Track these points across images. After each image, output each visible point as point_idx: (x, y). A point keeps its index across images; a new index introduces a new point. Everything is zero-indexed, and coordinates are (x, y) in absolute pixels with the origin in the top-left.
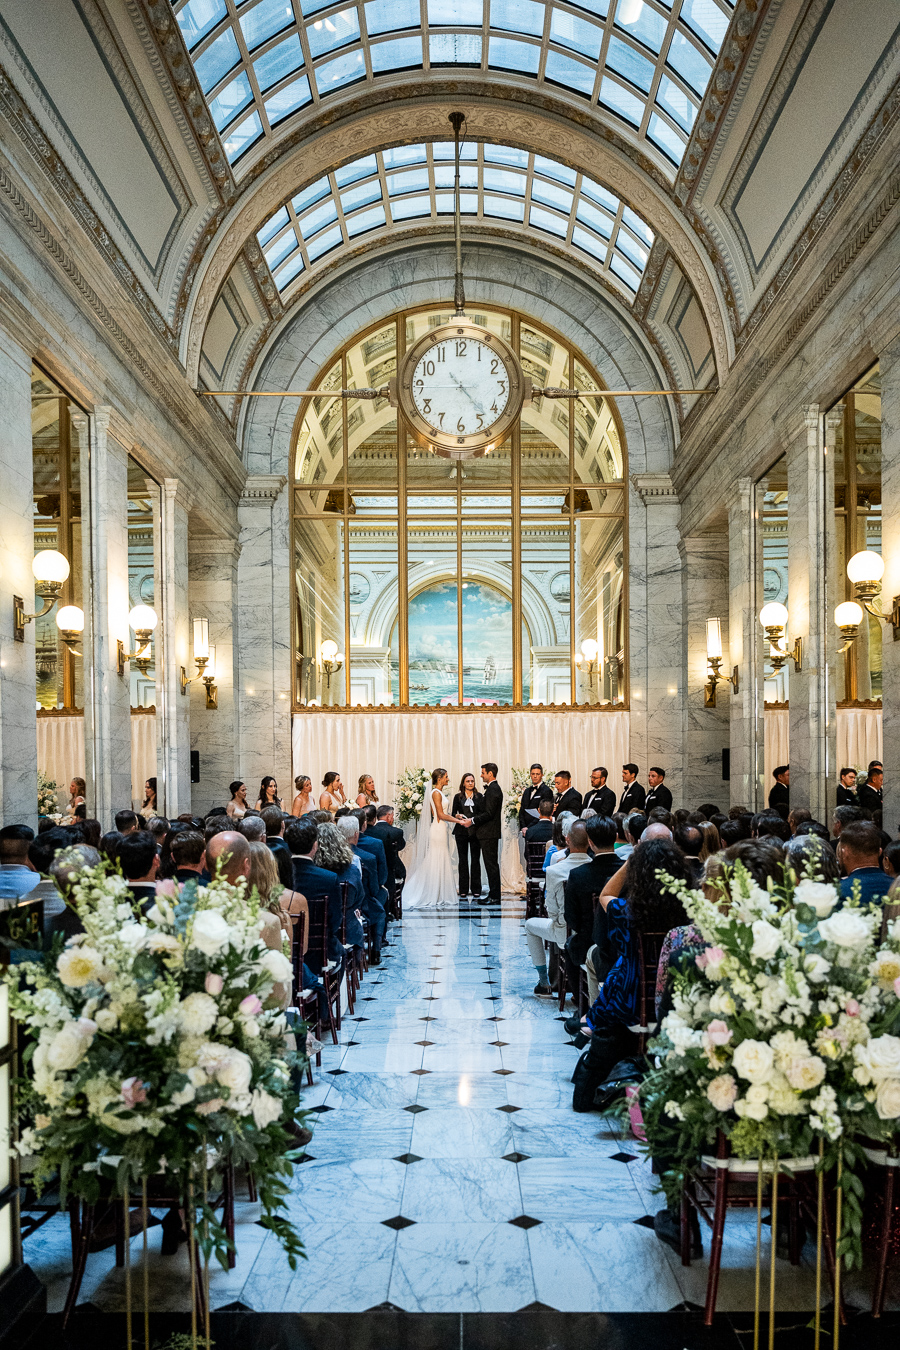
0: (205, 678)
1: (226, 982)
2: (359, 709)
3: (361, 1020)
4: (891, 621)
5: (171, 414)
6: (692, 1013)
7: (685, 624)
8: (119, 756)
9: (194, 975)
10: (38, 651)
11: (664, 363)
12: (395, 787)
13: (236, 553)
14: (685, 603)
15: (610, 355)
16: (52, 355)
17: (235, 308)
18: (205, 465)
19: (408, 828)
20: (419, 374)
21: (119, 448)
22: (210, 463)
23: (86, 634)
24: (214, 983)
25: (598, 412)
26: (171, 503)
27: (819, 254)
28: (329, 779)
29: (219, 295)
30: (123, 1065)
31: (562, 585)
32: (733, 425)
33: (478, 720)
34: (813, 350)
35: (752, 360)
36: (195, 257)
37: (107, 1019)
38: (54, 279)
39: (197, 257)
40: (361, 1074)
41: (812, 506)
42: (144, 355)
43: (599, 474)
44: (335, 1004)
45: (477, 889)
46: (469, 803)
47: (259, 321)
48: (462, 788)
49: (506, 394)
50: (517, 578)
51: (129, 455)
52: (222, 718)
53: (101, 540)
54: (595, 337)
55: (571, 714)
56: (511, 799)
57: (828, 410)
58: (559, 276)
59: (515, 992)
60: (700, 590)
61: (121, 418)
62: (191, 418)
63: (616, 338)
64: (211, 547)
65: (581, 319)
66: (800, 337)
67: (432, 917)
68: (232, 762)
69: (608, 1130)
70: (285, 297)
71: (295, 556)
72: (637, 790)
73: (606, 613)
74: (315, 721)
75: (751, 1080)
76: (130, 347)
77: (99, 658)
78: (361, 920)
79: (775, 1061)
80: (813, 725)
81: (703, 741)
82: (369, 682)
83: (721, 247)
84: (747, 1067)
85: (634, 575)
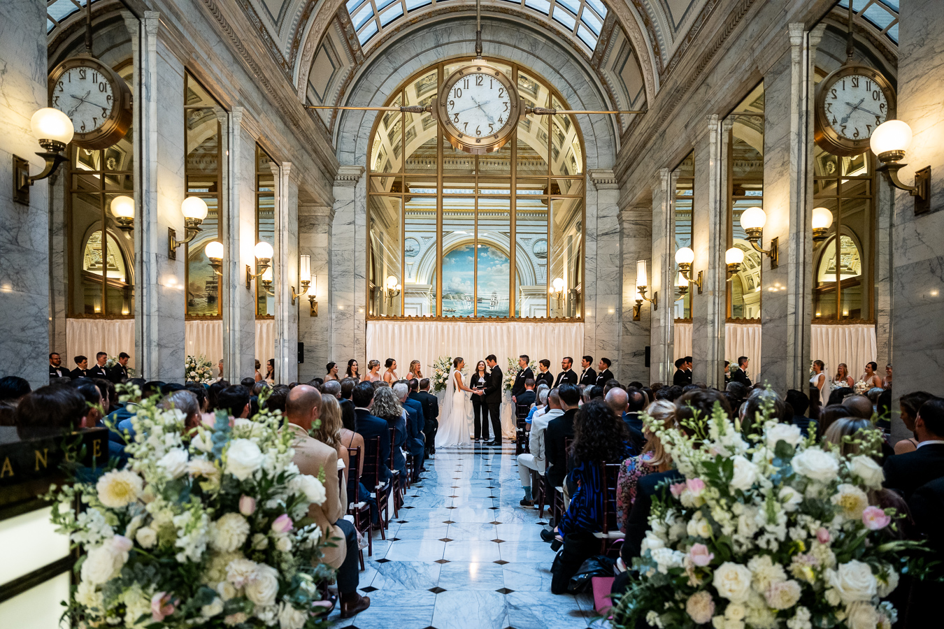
0: (310, 296)
1: (260, 504)
2: (410, 318)
3: (404, 522)
4: (770, 256)
5: (288, 120)
6: (667, 534)
7: (621, 267)
8: (246, 343)
9: (230, 497)
10: (208, 283)
11: (611, 97)
12: (432, 369)
13: (331, 216)
14: (621, 253)
15: (575, 92)
16: (200, 67)
17: (332, 54)
18: (310, 156)
19: (439, 395)
20: (451, 97)
21: (249, 137)
22: (314, 155)
23: (224, 260)
24: (247, 505)
25: (567, 131)
26: (286, 179)
27: (722, 9)
28: (389, 363)
29: (321, 45)
30: (159, 578)
31: (542, 247)
32: (657, 134)
33: (487, 327)
34: (714, 79)
35: (671, 89)
36: (304, 16)
37: (147, 536)
38: (202, 15)
39: (305, 16)
40: (400, 562)
41: (712, 183)
42: (267, 76)
43: (566, 172)
44: (384, 511)
45: (486, 435)
46: (482, 380)
47: (348, 65)
48: (477, 370)
49: (509, 111)
50: (513, 244)
51: (257, 143)
52: (319, 323)
53: (236, 197)
54: (566, 80)
55: (546, 324)
56: (507, 378)
57: (724, 118)
58: (544, 40)
59: (508, 504)
60: (631, 245)
61: (250, 117)
62: (300, 123)
63: (580, 81)
64: (315, 212)
65: (557, 68)
66: (706, 70)
67: (454, 453)
68: (327, 351)
69: (578, 609)
70: (365, 50)
71: (370, 220)
72: (591, 373)
73: (569, 262)
74: (381, 326)
75: (730, 599)
76: (257, 69)
77: (233, 276)
78: (404, 454)
79: (752, 582)
80: (710, 329)
81: (632, 343)
82: (419, 306)
83: (652, 15)
84: (727, 587)
85: (589, 235)
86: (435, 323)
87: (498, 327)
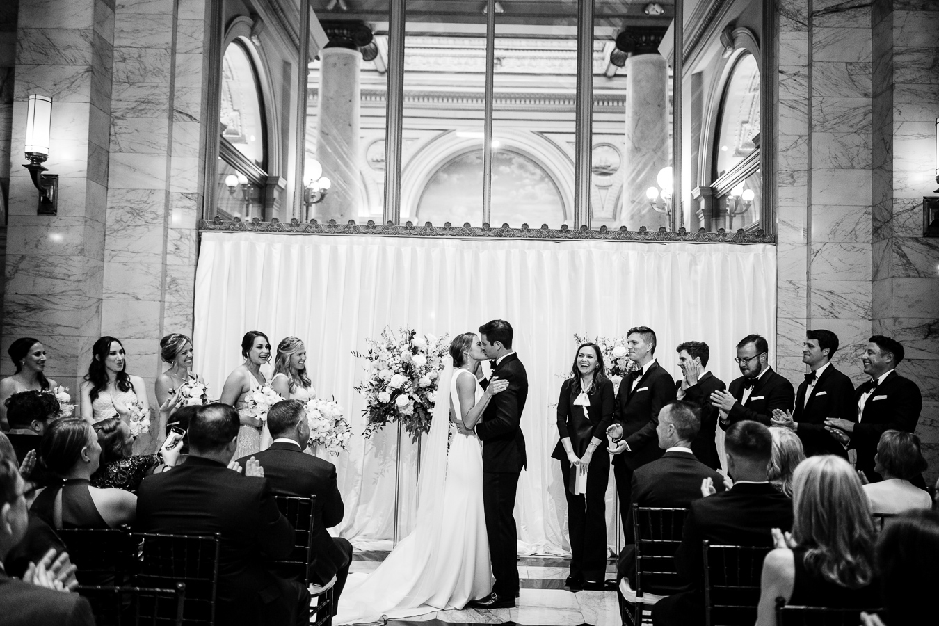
0: (29, 155)
31: (600, 158)
52: (64, 231)
85: (787, 14)
86: (378, 239)
87: (546, 254)
